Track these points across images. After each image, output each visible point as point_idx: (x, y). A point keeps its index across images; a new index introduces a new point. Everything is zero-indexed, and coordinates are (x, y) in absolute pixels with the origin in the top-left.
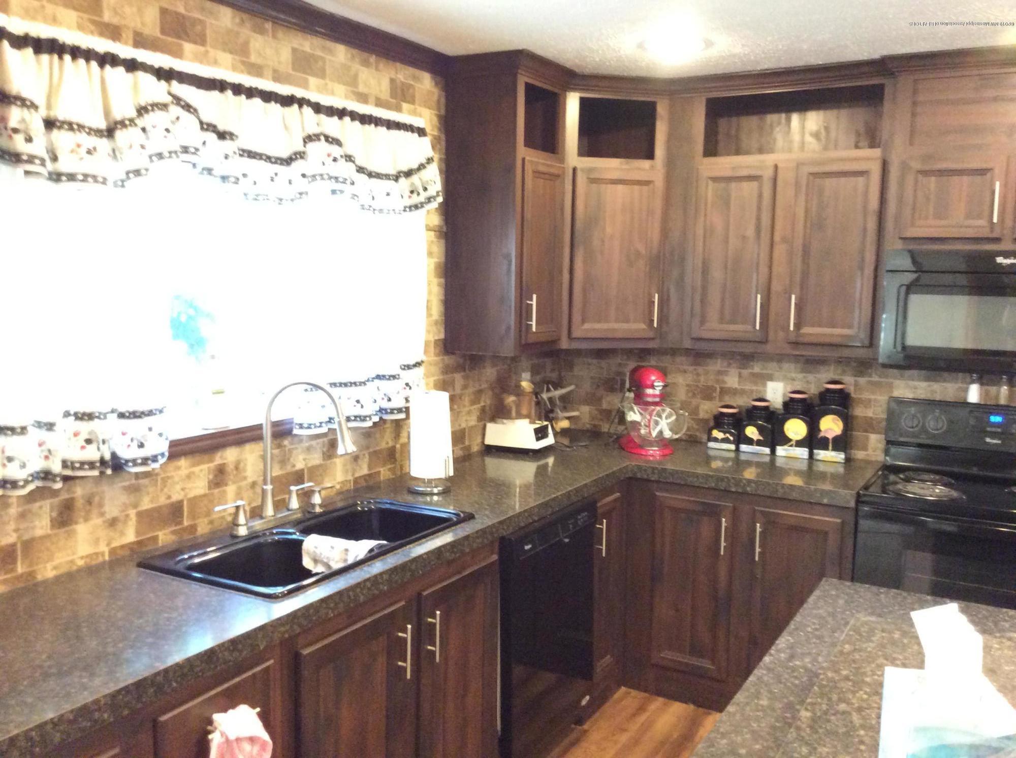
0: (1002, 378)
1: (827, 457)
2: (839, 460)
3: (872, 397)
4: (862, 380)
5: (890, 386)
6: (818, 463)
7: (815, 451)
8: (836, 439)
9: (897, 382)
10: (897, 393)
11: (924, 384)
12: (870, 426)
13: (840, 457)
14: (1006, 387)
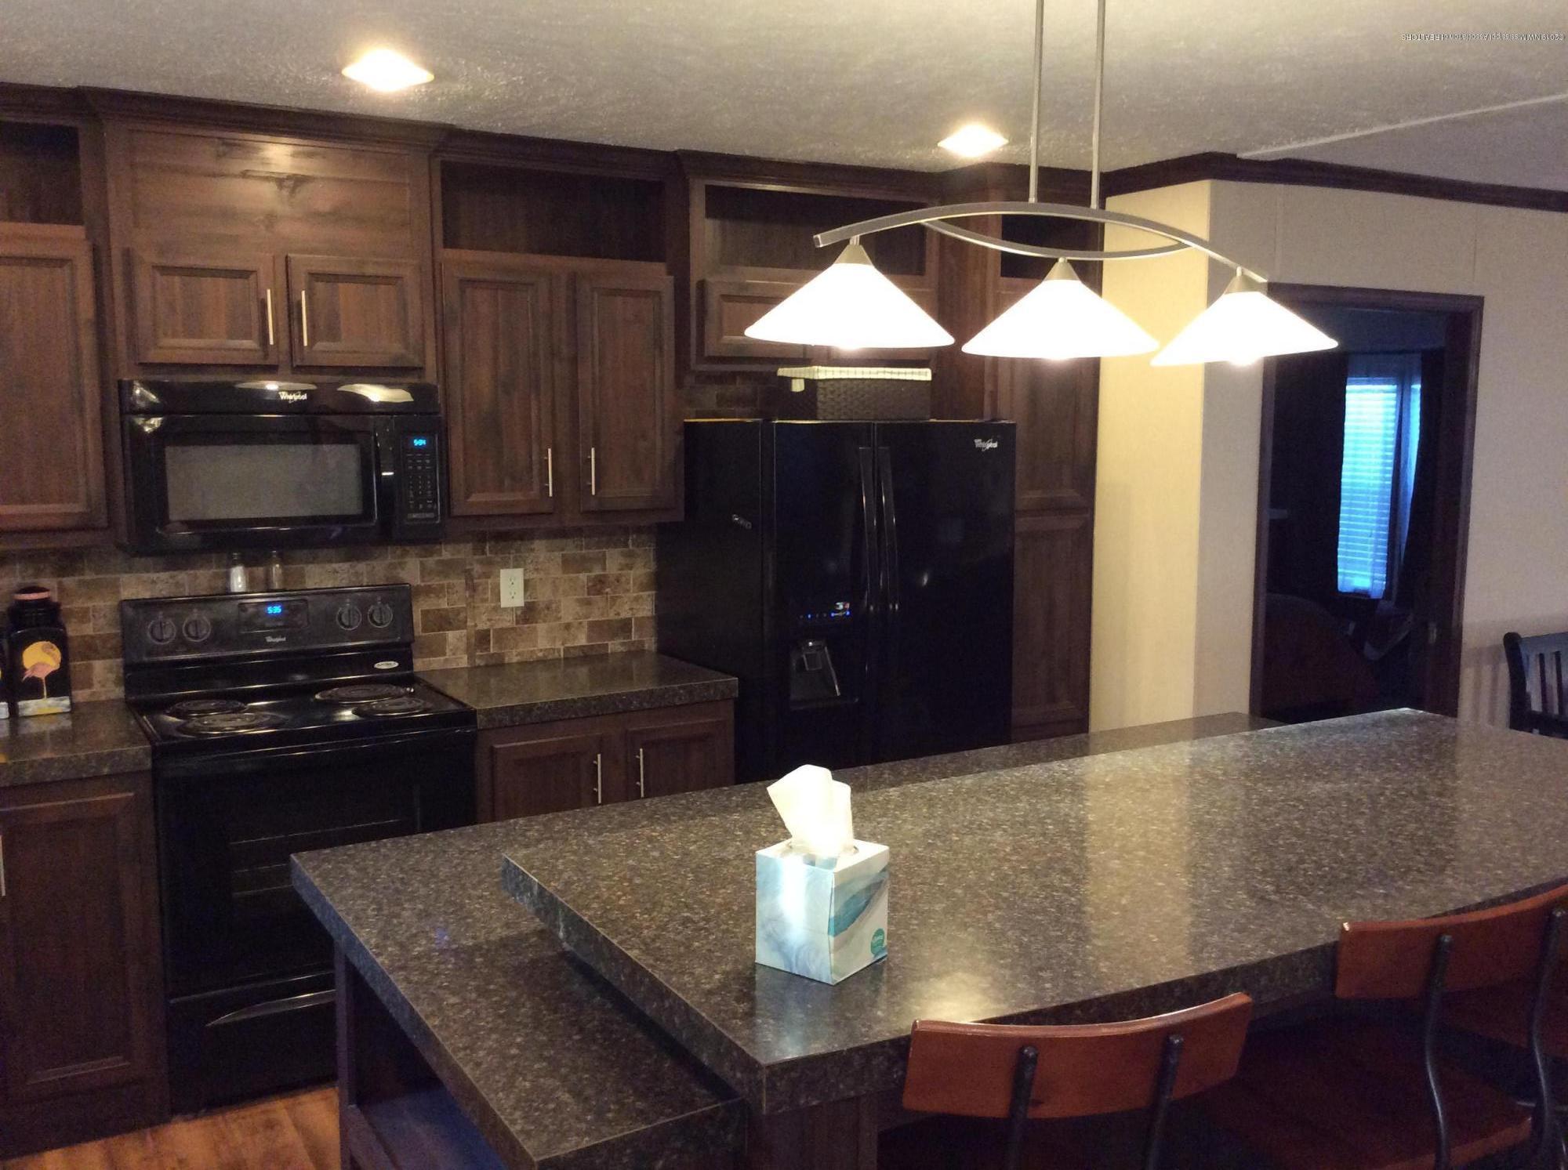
0: (271, 555)
1: (39, 708)
2: (59, 710)
3: (90, 604)
4: (69, 581)
5: (115, 587)
6: (28, 721)
7: (21, 703)
8: (52, 677)
9: (125, 578)
10: (126, 594)
11: (164, 575)
12: (91, 649)
13: (62, 704)
14: (278, 566)
